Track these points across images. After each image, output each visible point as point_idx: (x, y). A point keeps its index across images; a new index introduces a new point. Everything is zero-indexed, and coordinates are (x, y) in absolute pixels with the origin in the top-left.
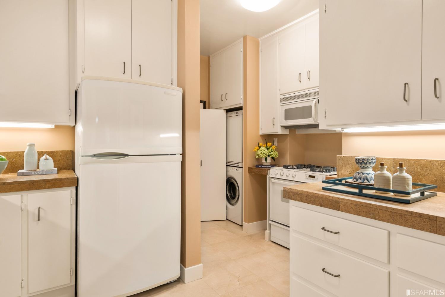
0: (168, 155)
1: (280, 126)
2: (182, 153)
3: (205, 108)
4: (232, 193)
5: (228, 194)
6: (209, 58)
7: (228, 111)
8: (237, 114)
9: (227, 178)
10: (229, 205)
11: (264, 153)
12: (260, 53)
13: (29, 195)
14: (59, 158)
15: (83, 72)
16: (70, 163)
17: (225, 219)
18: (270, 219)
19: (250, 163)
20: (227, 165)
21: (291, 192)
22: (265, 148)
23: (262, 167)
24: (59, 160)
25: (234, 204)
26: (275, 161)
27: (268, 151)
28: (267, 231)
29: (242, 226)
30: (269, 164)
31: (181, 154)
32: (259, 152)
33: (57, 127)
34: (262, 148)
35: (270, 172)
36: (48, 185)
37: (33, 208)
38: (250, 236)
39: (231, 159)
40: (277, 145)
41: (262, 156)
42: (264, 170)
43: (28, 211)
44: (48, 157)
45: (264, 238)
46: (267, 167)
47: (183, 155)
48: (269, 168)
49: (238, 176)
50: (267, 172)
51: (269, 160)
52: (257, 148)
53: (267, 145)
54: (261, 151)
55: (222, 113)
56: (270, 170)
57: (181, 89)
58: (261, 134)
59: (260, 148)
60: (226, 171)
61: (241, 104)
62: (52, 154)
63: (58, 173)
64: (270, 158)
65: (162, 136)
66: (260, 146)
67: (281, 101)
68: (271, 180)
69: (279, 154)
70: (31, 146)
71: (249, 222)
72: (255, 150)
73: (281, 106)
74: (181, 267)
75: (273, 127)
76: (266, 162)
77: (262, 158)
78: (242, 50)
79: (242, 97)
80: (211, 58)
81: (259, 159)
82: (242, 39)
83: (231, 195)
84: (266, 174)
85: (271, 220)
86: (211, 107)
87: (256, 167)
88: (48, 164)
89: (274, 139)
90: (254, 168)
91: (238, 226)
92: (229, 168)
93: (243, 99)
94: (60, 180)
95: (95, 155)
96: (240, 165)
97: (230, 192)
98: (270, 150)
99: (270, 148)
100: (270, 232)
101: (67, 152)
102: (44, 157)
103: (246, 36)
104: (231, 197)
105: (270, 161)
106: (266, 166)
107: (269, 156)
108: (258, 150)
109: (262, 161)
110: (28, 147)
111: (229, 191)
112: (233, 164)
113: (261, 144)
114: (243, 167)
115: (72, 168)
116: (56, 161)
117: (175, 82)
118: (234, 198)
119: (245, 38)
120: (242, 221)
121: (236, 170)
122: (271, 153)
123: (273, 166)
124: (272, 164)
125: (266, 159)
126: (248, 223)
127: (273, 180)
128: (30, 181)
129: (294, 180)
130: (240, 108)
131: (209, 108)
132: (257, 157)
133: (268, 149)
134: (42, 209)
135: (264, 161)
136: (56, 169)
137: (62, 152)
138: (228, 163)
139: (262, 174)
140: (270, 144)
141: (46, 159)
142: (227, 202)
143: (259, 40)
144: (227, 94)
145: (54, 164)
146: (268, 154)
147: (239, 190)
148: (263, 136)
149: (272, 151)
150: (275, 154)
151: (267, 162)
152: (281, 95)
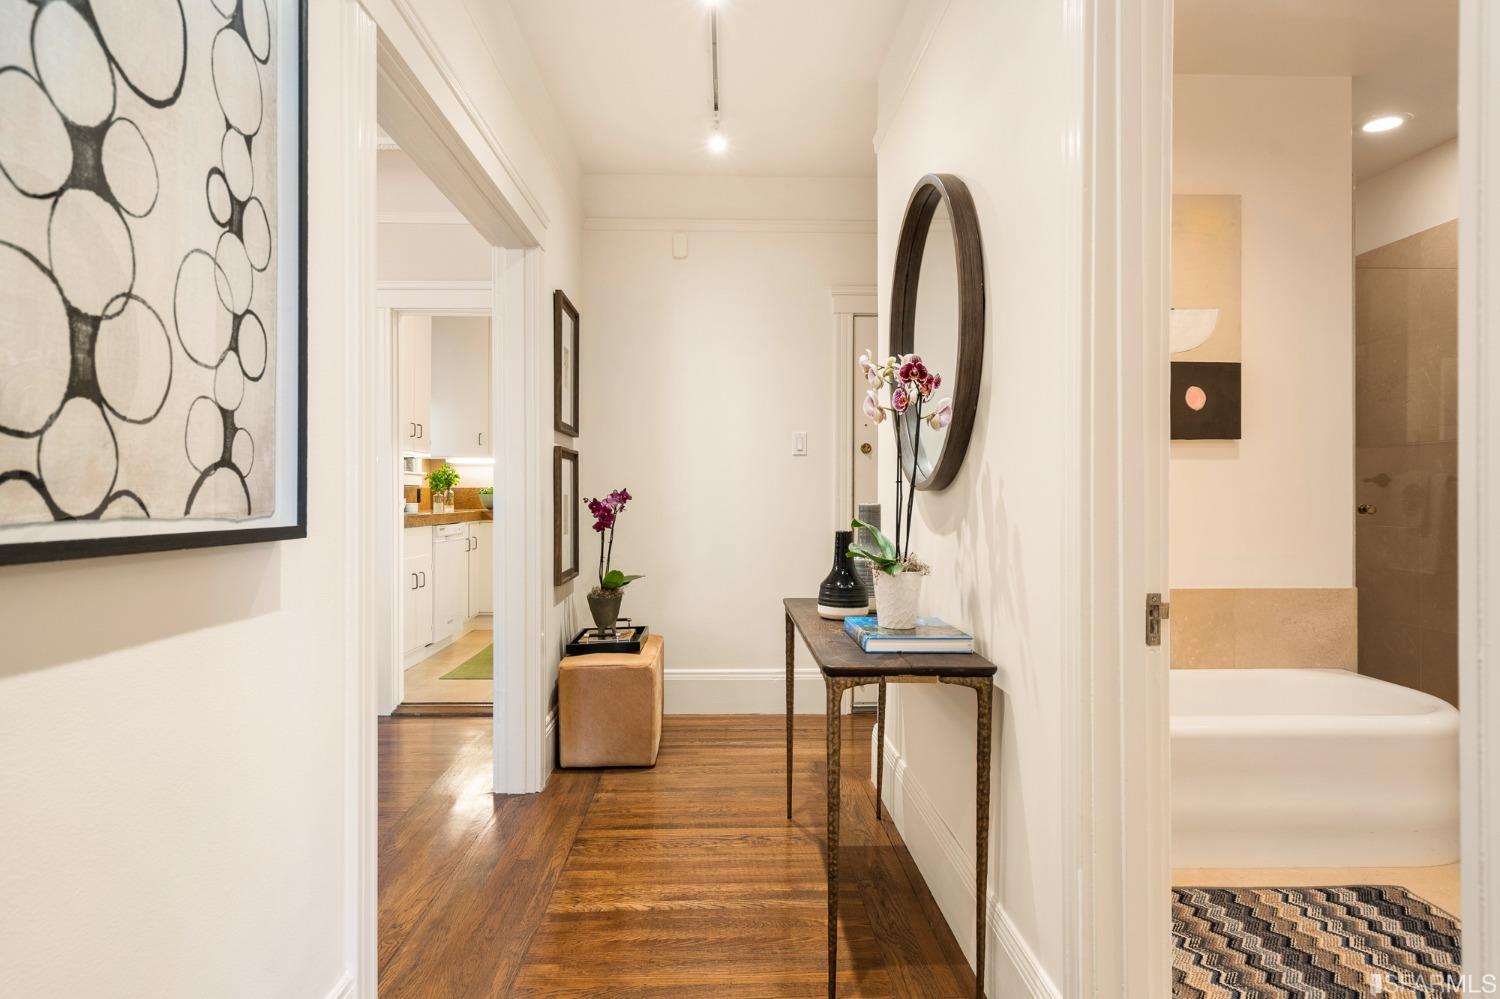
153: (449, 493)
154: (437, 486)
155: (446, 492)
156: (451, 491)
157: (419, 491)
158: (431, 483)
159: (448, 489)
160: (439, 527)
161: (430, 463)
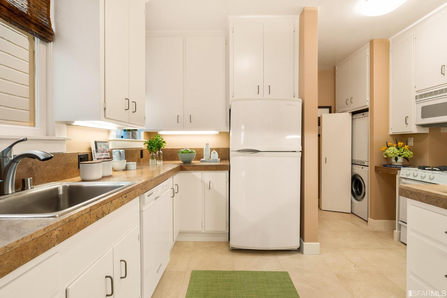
0: (290, 152)
1: (416, 124)
2: (301, 150)
3: (330, 112)
4: (358, 189)
5: (353, 189)
6: (335, 68)
7: (354, 113)
8: (363, 116)
9: (353, 175)
10: (354, 200)
11: (393, 153)
12: (391, 54)
13: (205, 173)
14: (221, 152)
15: (233, 97)
16: (227, 156)
17: (350, 213)
18: (400, 219)
19: (377, 162)
20: (352, 164)
21: (409, 191)
22: (395, 148)
23: (391, 167)
24: (221, 154)
25: (360, 200)
26: (408, 161)
27: (399, 151)
28: (396, 232)
29: (367, 221)
30: (400, 164)
31: (300, 152)
32: (388, 151)
33: (220, 133)
34: (391, 148)
35: (400, 172)
36: (214, 168)
37: (207, 181)
38: (376, 232)
39: (356, 158)
40: (412, 145)
41: (390, 156)
42: (393, 169)
43: (204, 183)
44: (215, 151)
45: (393, 238)
46: (398, 167)
47: (302, 152)
48: (399, 168)
49: (365, 174)
50: (397, 172)
51: (400, 160)
52: (385, 147)
53: (397, 144)
54: (390, 151)
55: (347, 116)
56: (400, 170)
57: (301, 100)
58: (391, 133)
59: (388, 148)
60: (352, 169)
61: (367, 105)
62: (218, 150)
63: (220, 161)
64: (402, 158)
65: (288, 137)
66: (388, 146)
67: (416, 99)
68: (402, 180)
69: (415, 154)
70: (207, 144)
71: (375, 218)
72: (383, 149)
73: (416, 103)
74: (300, 240)
75: (407, 126)
76: (396, 161)
77: (391, 157)
78: (368, 54)
79: (368, 99)
80: (337, 68)
81: (388, 159)
82: (369, 44)
83: (357, 192)
84: (395, 174)
85: (401, 221)
86: (336, 112)
87: (384, 166)
88: (215, 156)
89: (409, 138)
90: (381, 167)
91: (363, 220)
92: (355, 166)
93: (369, 101)
94: (220, 165)
95: (239, 151)
96: (366, 164)
97: (356, 188)
98: (402, 150)
99: (401, 148)
100: (400, 232)
101: (226, 148)
102: (213, 152)
103: (373, 40)
104: (356, 193)
105: (402, 161)
106: (396, 166)
107: (400, 156)
108: (386, 149)
109: (391, 160)
110: (205, 146)
111: (354, 187)
112: (359, 162)
113: (389, 144)
114: (369, 166)
115: (228, 159)
116: (220, 154)
117: (297, 95)
118: (360, 194)
119: (372, 42)
120: (368, 217)
121: (362, 168)
122: (402, 153)
123: (404, 166)
124: (403, 164)
125: (396, 159)
126: (374, 220)
127: (403, 180)
128: (206, 165)
129: (415, 179)
130: (367, 110)
131: (335, 112)
132: (385, 156)
133: (398, 149)
134: (211, 182)
135: (393, 160)
136: (220, 159)
137: (223, 148)
138: (353, 161)
139: (391, 173)
140: (402, 143)
141: (214, 153)
142: (352, 197)
143: (389, 40)
144: (352, 98)
145: (218, 156)
146: (398, 154)
147: (365, 187)
148: (392, 136)
149: (404, 151)
150: (408, 154)
151: (398, 161)
152: (416, 92)
153: (159, 153)
154: (151, 148)
155: (157, 152)
156: (161, 152)
157: (142, 152)
158: (148, 147)
159: (159, 150)
160: (146, 194)
161: (149, 134)
